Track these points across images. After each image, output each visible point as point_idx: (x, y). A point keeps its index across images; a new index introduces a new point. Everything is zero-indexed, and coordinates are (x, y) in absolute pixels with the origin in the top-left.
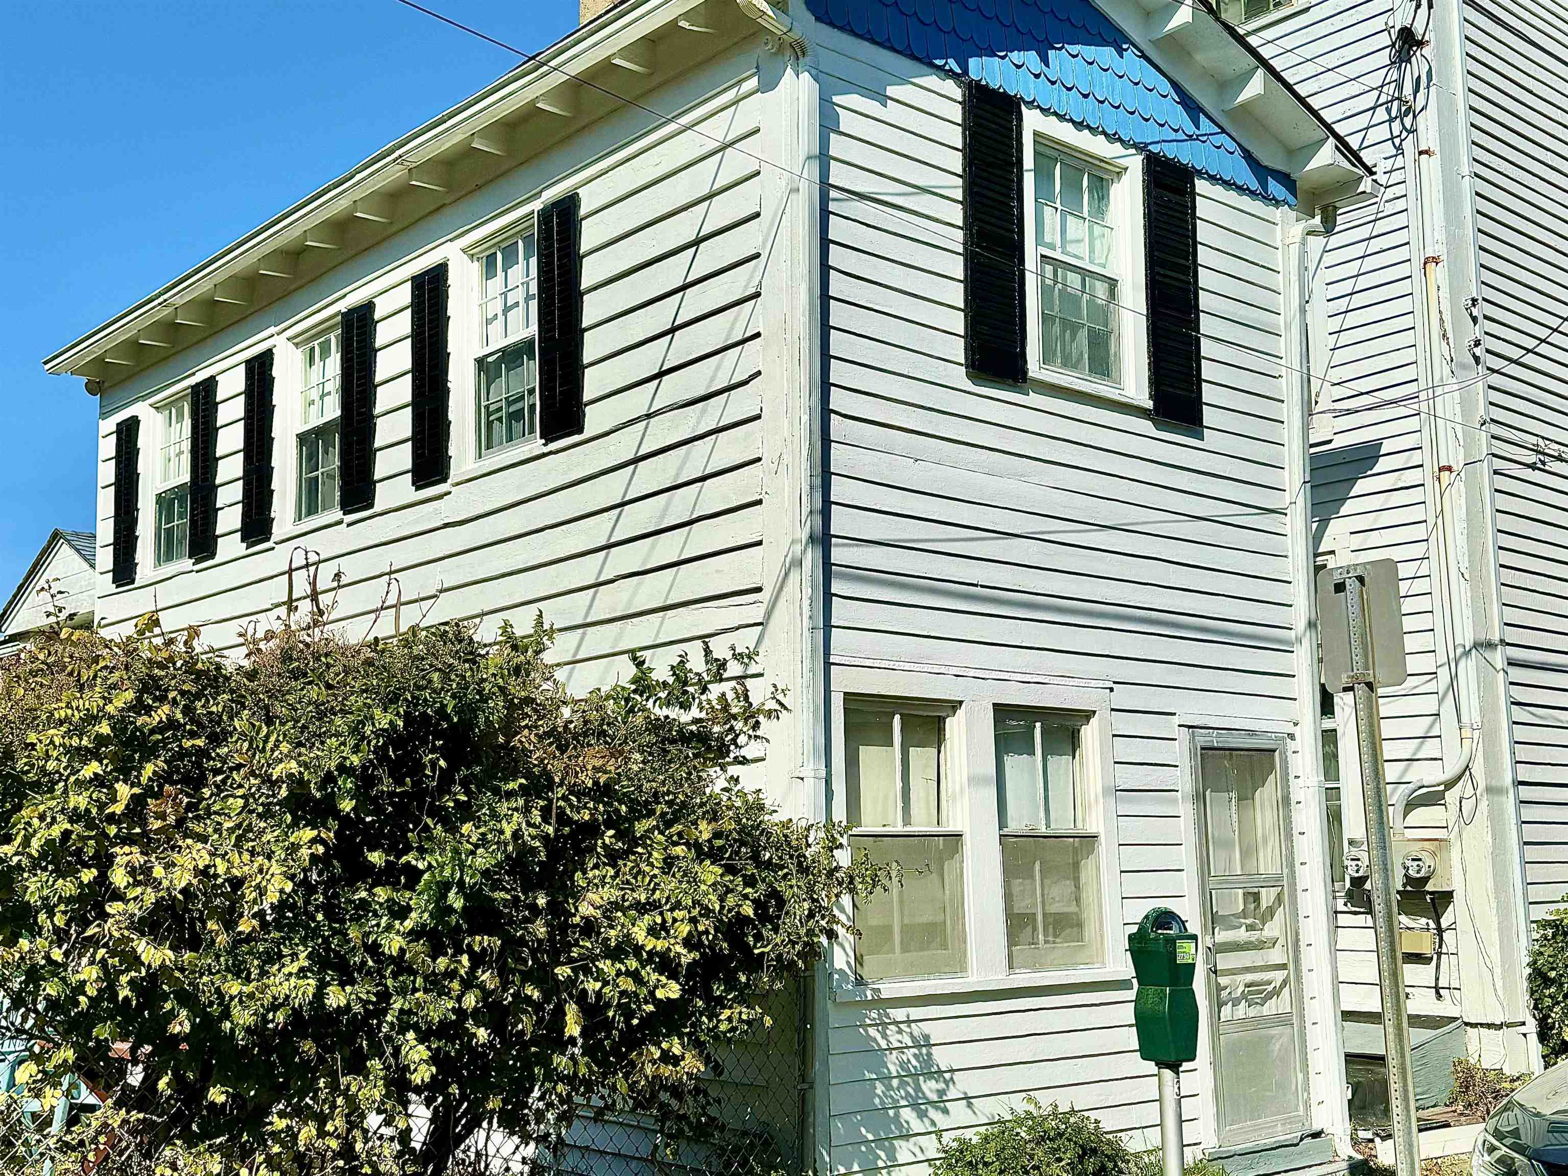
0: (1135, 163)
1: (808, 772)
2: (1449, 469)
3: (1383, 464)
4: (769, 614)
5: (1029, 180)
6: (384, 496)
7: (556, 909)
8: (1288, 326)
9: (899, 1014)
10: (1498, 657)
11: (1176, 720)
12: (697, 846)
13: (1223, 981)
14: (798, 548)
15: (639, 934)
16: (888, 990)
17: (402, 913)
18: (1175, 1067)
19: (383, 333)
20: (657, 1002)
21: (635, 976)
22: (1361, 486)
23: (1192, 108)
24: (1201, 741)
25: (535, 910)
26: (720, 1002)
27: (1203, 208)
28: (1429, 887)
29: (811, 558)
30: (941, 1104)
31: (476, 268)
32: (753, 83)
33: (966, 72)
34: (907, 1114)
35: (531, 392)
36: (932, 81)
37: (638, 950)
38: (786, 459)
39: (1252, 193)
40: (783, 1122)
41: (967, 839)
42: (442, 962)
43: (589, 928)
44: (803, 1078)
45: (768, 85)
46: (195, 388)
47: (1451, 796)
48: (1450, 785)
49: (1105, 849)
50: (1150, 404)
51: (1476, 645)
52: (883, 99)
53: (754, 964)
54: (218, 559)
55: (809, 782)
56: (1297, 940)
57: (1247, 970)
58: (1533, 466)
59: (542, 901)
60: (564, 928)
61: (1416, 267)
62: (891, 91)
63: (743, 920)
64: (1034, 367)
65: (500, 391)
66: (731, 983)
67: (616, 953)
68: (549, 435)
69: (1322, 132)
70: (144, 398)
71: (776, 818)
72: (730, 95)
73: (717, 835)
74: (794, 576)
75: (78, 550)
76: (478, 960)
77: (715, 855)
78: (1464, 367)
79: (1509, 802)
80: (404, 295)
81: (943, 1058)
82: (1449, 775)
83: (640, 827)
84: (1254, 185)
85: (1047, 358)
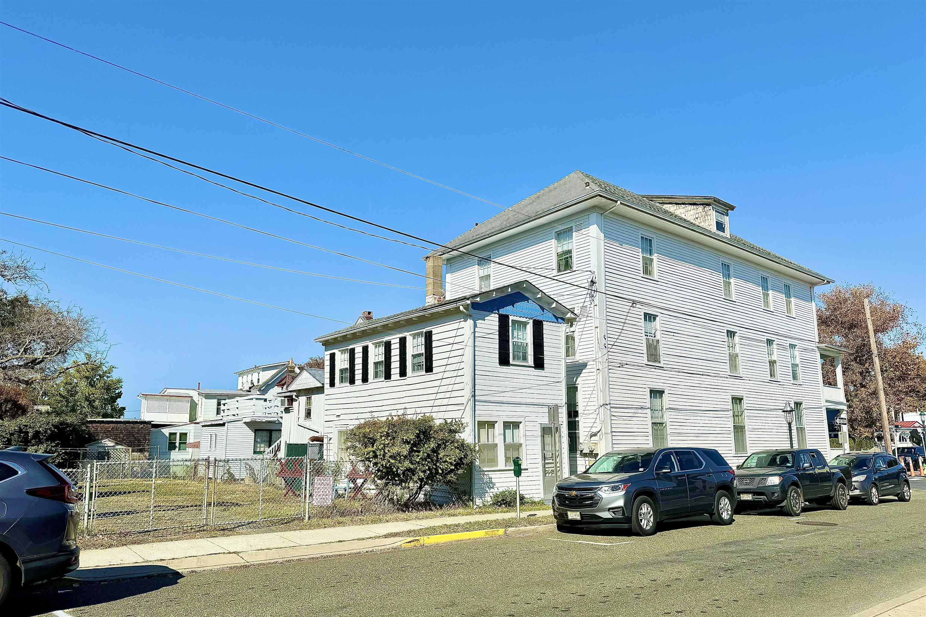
0: (531, 321)
1: (471, 434)
2: (599, 369)
3: (588, 367)
4: (465, 408)
5: (510, 328)
6: (393, 377)
7: (437, 456)
8: (562, 346)
9: (486, 473)
10: (608, 407)
11: (538, 423)
12: (455, 447)
13: (547, 469)
14: (470, 397)
15: (448, 459)
16: (485, 469)
17: (418, 456)
18: (518, 477)
19: (393, 347)
20: (450, 469)
21: (447, 465)
22: (584, 371)
23: (543, 309)
24: (542, 426)
25: (434, 456)
26: (459, 469)
27: (545, 327)
28: (594, 452)
29: (472, 399)
30: (493, 488)
31: (412, 338)
32: (463, 320)
33: (499, 312)
34: (487, 489)
35: (423, 362)
36: (493, 315)
37: (447, 462)
38: (468, 383)
39: (555, 323)
40: (468, 490)
41: (498, 444)
42: (424, 462)
43: (441, 459)
44: (471, 482)
45: (465, 321)
46: (350, 349)
47: (598, 434)
48: (598, 432)
49: (524, 446)
50: (533, 366)
51: (603, 405)
52: (484, 320)
53: (463, 464)
54: (355, 385)
55: (472, 436)
56: (562, 462)
57: (551, 467)
58: (619, 367)
59: (435, 455)
60: (438, 458)
61: (593, 328)
62: (486, 318)
63: (462, 458)
64: (511, 362)
65: (417, 360)
66: (460, 467)
67: (444, 462)
68: (426, 371)
69: (568, 311)
70: (336, 349)
71: (466, 442)
72: (459, 321)
73: (458, 445)
74: (469, 402)
75: (310, 374)
76: (428, 462)
77: (458, 448)
78: (602, 349)
79: (610, 436)
80: (398, 340)
81: (493, 481)
82: (598, 430)
83: (447, 444)
84: (556, 321)
85: (514, 359)
